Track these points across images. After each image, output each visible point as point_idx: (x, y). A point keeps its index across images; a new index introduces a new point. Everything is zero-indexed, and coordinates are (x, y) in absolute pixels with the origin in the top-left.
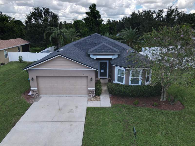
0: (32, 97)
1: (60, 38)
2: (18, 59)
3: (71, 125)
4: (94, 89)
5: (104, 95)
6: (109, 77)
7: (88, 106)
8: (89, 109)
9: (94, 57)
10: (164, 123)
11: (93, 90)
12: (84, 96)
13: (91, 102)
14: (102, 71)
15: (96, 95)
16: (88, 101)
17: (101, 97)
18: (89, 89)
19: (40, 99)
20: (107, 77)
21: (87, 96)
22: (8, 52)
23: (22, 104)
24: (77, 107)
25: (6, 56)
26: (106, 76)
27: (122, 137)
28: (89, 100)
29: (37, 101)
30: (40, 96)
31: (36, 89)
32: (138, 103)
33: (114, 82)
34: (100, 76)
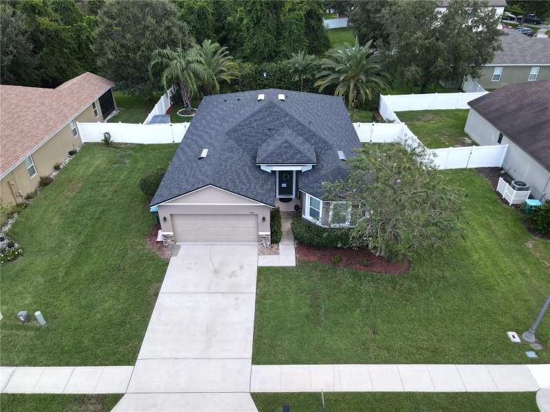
0: (165, 247)
1: (188, 78)
2: (103, 138)
3: (237, 299)
4: (269, 233)
5: (286, 243)
6: (296, 196)
7: (259, 265)
8: (262, 271)
9: (268, 169)
10: (370, 295)
11: (267, 235)
12: (252, 243)
13: (263, 256)
14: (284, 185)
15: (272, 242)
16: (259, 255)
17: (282, 246)
18: (260, 233)
19: (179, 250)
20: (293, 196)
21: (256, 243)
22: (77, 123)
23: (154, 260)
24: (241, 267)
25: (75, 132)
26: (291, 193)
27: (307, 317)
28: (261, 253)
29: (176, 255)
30: (177, 243)
31: (171, 233)
32: (340, 261)
33: (303, 216)
34: (279, 194)
